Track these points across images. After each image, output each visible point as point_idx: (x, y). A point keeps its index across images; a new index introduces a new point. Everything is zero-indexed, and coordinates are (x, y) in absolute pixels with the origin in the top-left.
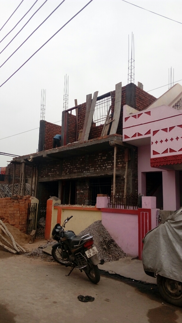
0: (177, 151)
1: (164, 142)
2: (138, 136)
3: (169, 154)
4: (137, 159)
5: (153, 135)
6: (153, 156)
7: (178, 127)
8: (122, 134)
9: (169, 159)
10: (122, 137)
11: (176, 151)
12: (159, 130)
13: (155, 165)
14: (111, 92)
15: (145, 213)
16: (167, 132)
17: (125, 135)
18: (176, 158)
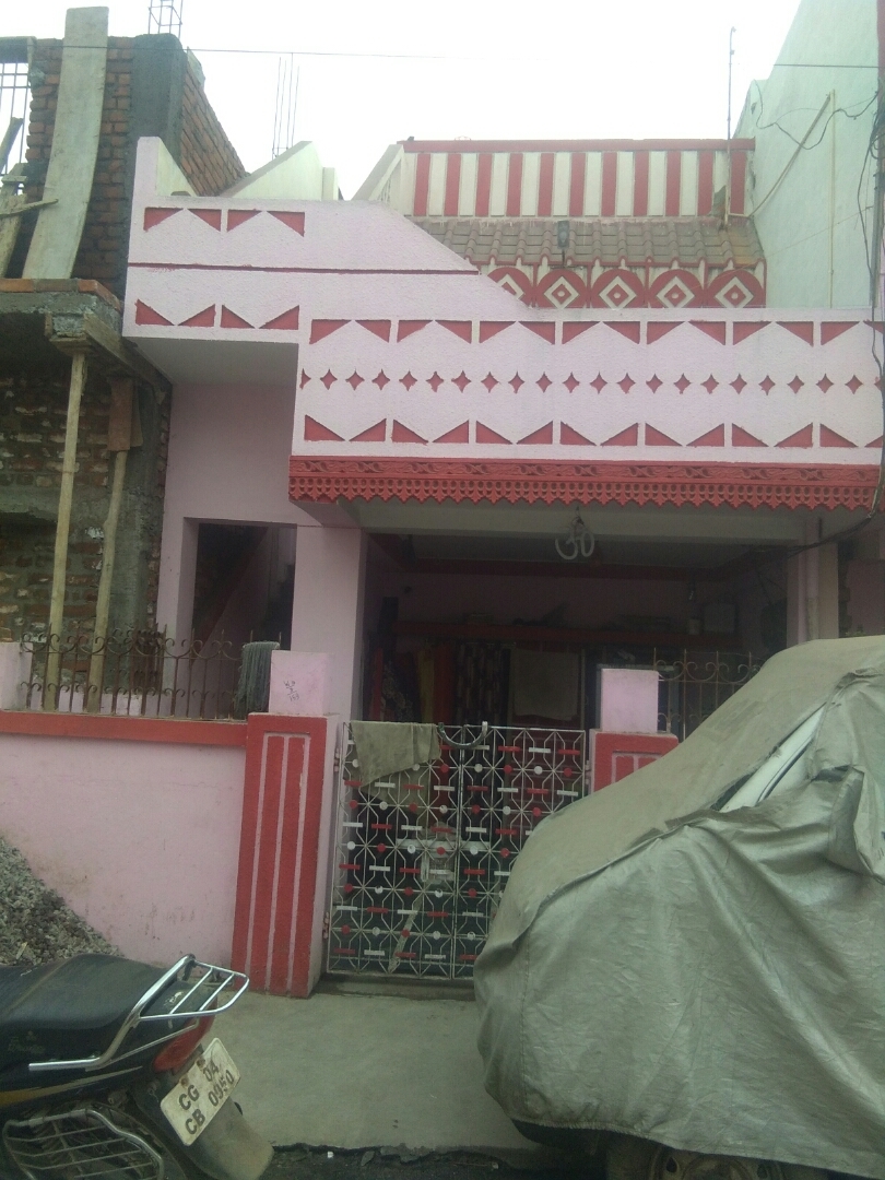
0: (431, 441)
1: (367, 386)
2: (224, 325)
3: (387, 449)
4: (165, 444)
5: (313, 340)
6: (301, 446)
7: (441, 327)
8: (121, 297)
9: (387, 474)
10: (121, 313)
11: (425, 442)
12: (344, 322)
13: (314, 494)
14: (34, 39)
15: (287, 738)
16: (386, 338)
17: (140, 304)
18: (424, 472)
